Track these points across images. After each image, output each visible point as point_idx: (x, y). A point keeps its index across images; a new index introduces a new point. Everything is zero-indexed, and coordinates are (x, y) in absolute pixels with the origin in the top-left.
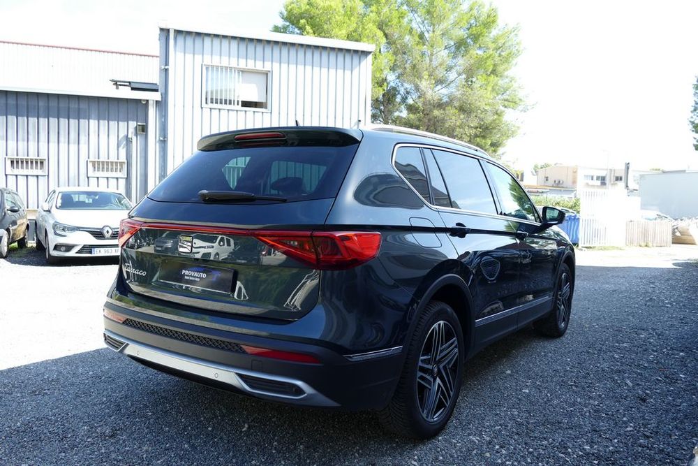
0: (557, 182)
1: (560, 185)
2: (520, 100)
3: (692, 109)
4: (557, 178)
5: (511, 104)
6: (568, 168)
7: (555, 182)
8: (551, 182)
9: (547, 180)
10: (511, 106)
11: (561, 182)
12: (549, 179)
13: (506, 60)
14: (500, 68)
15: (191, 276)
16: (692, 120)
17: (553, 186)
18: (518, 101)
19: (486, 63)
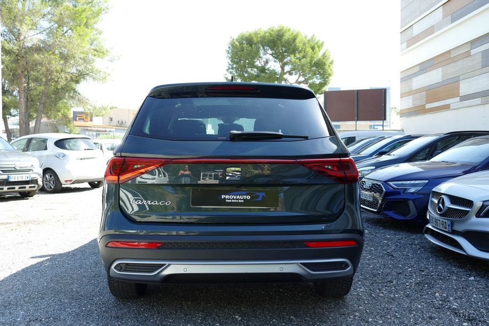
0: (120, 123)
1: (123, 125)
2: (107, 51)
3: (227, 68)
4: (120, 119)
5: (101, 54)
6: (129, 110)
7: (118, 122)
8: (115, 122)
9: (111, 120)
10: (101, 56)
11: (124, 122)
12: (113, 119)
13: (97, 14)
14: (91, 21)
15: (233, 199)
16: (226, 76)
17: (117, 126)
18: (105, 52)
19: (80, 15)
